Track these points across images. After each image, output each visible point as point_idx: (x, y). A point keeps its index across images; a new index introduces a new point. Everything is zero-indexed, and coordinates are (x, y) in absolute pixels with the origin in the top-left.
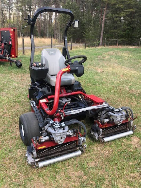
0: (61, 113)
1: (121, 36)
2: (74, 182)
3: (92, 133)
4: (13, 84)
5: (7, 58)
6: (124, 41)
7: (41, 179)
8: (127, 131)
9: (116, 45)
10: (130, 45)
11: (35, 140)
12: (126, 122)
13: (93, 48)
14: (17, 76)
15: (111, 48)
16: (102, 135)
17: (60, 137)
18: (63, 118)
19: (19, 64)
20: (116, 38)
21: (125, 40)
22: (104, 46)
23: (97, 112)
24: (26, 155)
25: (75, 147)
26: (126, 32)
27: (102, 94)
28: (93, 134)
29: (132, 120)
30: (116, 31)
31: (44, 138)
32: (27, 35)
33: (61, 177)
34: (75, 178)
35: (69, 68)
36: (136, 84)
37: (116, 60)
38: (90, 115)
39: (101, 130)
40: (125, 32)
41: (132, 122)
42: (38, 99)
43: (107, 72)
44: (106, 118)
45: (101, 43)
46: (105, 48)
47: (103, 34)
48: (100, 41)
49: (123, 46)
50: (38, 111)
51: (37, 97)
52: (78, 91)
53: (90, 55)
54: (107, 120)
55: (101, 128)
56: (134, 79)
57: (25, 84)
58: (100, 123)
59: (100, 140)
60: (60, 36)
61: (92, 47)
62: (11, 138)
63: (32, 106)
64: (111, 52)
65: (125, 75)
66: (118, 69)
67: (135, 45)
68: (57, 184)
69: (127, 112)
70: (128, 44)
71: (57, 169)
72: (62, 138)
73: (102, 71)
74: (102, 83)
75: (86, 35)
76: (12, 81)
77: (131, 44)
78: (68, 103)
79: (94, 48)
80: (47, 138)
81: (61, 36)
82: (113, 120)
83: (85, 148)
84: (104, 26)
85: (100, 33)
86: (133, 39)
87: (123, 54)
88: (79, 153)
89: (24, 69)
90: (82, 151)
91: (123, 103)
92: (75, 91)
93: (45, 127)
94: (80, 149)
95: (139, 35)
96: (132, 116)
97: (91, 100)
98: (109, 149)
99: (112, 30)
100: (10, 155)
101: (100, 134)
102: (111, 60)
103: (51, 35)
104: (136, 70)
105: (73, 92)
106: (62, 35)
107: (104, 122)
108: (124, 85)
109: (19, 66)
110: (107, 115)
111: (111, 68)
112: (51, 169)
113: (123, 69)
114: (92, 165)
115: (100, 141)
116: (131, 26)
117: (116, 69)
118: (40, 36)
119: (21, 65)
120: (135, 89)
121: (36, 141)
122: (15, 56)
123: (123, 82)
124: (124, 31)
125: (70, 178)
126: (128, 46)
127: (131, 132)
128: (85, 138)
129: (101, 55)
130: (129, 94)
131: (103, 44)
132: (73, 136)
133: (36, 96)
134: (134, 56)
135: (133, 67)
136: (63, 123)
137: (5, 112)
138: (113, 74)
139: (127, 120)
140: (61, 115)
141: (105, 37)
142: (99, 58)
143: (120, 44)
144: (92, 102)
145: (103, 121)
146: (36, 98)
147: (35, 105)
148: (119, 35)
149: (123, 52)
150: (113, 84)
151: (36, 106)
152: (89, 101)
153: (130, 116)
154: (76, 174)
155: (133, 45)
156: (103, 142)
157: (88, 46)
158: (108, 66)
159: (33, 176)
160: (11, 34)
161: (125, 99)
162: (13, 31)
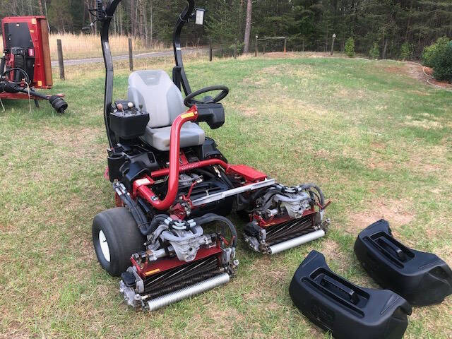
0: (183, 204)
1: (292, 31)
2: (222, 327)
3: (247, 240)
4: (54, 152)
5: (28, 89)
6: (298, 42)
7: (157, 330)
8: (314, 231)
9: (282, 51)
10: (313, 51)
11: (138, 259)
12: (310, 213)
13: (229, 59)
14: (58, 132)
15: (269, 59)
16: (266, 242)
17: (188, 247)
18: (188, 213)
19: (59, 103)
20: (282, 35)
21: (302, 39)
22: (254, 54)
23: (254, 198)
24: (122, 290)
25: (217, 269)
26: (302, 21)
27: (259, 164)
28: (249, 241)
29: (322, 209)
30: (279, 18)
31: (156, 254)
32: (61, 28)
33: (195, 324)
34: (223, 322)
35: (196, 113)
36: (328, 138)
37: (283, 87)
38: (239, 206)
39: (264, 231)
40: (300, 21)
41: (322, 213)
42: (130, 180)
43: (266, 115)
44: (271, 208)
45: (246, 47)
46: (256, 58)
47: (251, 25)
48: (243, 41)
49: (297, 53)
50: (134, 203)
51: (127, 175)
52: (211, 158)
53: (224, 77)
54: (274, 212)
55: (264, 228)
56: (325, 129)
57: (83, 151)
58: (261, 218)
59: (263, 251)
60: (147, 32)
61: (226, 56)
62: (78, 266)
63: (120, 193)
64: (272, 69)
65: (305, 120)
66: (290, 108)
67: (322, 51)
68: (190, 334)
69: (311, 193)
70: (307, 49)
71: (185, 311)
72: (191, 249)
73: (255, 113)
74: (257, 140)
75: (210, 28)
76: (49, 144)
77: (314, 48)
78: (198, 182)
79: (233, 58)
80: (161, 252)
81: (149, 31)
82: (285, 210)
83: (236, 267)
84: (252, 6)
85: (245, 22)
86: (319, 37)
87: (299, 73)
88: (226, 277)
89: (74, 116)
90: (230, 273)
91: (302, 179)
92: (206, 159)
93: (155, 233)
94: (225, 271)
95: (330, 27)
96: (322, 202)
97: (239, 174)
98: (280, 267)
99: (271, 16)
100: (83, 297)
101: (261, 240)
102: (272, 88)
103: (124, 28)
104: (327, 108)
105: (201, 160)
106: (151, 28)
107: (269, 216)
108: (304, 142)
109: (61, 109)
110: (273, 201)
111: (274, 107)
112: (174, 311)
113: (299, 106)
114: (252, 297)
115: (263, 254)
116: (313, 6)
117: (285, 107)
118: (96, 30)
119: (65, 106)
120: (326, 149)
121: (141, 261)
122: (45, 84)
123: (300, 135)
124: (298, 18)
125: (213, 322)
126: (307, 53)
127: (321, 233)
128: (234, 249)
129: (250, 76)
130: (315, 160)
131: (251, 50)
132: (210, 247)
133: (125, 174)
134: (323, 76)
135: (322, 101)
136: (192, 220)
137: (49, 214)
138: (280, 118)
139: (312, 209)
140: (183, 207)
141: (256, 33)
142: (244, 84)
143: (290, 48)
144: (243, 180)
145: (267, 213)
146: (126, 178)
147: (124, 192)
148: (287, 27)
149: (296, 67)
150: (280, 140)
151: (128, 194)
152: (236, 178)
153: (317, 201)
154: (224, 314)
155: (320, 51)
156: (270, 255)
157: (216, 56)
158: (267, 101)
159: (140, 327)
160: (32, 31)
161: (307, 171)
162: (36, 23)
